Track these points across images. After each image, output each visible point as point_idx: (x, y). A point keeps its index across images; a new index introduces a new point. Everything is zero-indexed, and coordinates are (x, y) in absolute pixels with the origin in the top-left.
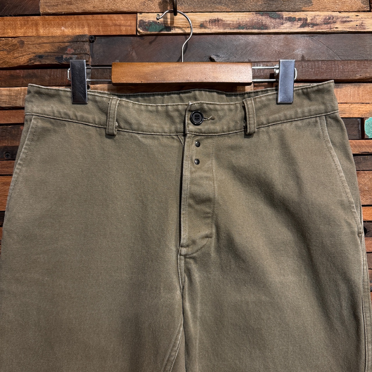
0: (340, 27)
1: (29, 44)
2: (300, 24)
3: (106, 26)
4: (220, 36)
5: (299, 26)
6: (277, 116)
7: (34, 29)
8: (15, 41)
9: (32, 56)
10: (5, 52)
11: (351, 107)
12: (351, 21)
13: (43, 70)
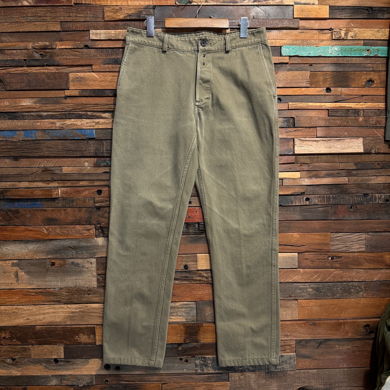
0: (272, 3)
1: (124, 9)
3: (160, 0)
4: (215, 6)
5: (252, 1)
6: (240, 43)
7: (126, 1)
8: (117, 8)
9: (125, 15)
10: (113, 13)
11: (276, 41)
13: (131, 22)
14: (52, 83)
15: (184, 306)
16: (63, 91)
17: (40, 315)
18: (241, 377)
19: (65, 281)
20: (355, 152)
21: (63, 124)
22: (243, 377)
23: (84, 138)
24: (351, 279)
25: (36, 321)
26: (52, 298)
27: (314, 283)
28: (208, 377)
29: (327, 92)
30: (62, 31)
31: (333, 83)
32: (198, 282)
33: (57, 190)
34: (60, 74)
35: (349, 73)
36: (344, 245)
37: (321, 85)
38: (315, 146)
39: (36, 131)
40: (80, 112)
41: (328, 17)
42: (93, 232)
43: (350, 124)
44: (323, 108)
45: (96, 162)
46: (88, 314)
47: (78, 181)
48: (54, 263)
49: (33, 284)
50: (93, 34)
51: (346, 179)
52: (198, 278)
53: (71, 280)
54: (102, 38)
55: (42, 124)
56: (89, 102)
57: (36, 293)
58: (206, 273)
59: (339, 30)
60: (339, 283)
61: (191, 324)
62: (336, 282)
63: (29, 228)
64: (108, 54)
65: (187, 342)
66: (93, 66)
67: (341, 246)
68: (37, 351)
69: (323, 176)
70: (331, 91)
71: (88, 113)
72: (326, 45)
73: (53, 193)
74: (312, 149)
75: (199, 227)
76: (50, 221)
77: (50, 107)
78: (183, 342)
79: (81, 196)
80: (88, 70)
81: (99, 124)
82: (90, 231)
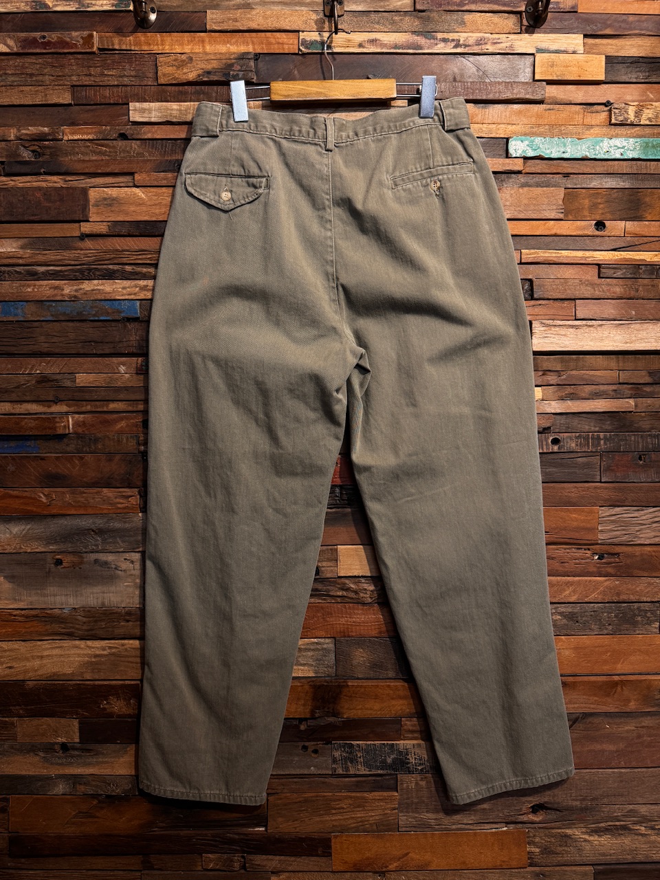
0: (491, 49)
1: (197, 60)
2: (453, 44)
3: (270, 44)
4: (377, 56)
5: (452, 46)
7: (201, 45)
8: (184, 57)
9: (200, 72)
10: (175, 68)
11: (498, 127)
12: (501, 42)
13: (210, 87)
14: (55, 209)
15: (312, 647)
16: (77, 225)
17: (33, 659)
18: (421, 783)
19: (82, 595)
20: (650, 348)
21: (76, 291)
22: (424, 783)
23: (117, 317)
24: (637, 597)
25: (26, 672)
26: (56, 627)
27: (565, 603)
28: (358, 782)
29: (597, 230)
30: (75, 105)
31: (609, 212)
32: (339, 600)
33: (66, 419)
34: (71, 191)
35: (642, 192)
36: (624, 532)
37: (585, 216)
38: (572, 336)
39: (25, 303)
40: (111, 267)
41: (602, 77)
42: (136, 502)
43: (642, 293)
44: (589, 261)
45: (142, 365)
46: (127, 659)
47: (105, 403)
48: (61, 560)
49: (20, 600)
50: (135, 110)
51: (632, 402)
52: (340, 593)
53: (93, 593)
54: (153, 120)
55: (36, 290)
56: (128, 246)
57: (27, 617)
58: (355, 583)
59: (623, 105)
60: (613, 605)
61: (326, 681)
62: (608, 603)
63: (11, 492)
64: (165, 152)
65: (317, 715)
66: (136, 175)
67: (618, 533)
68: (26, 728)
69: (587, 396)
70: (604, 226)
71: (127, 267)
72: (597, 136)
73: (58, 425)
74: (567, 343)
75: (341, 493)
76: (53, 480)
77: (52, 256)
78: (308, 717)
79: (112, 431)
80: (127, 182)
81: (148, 290)
82: (130, 500)
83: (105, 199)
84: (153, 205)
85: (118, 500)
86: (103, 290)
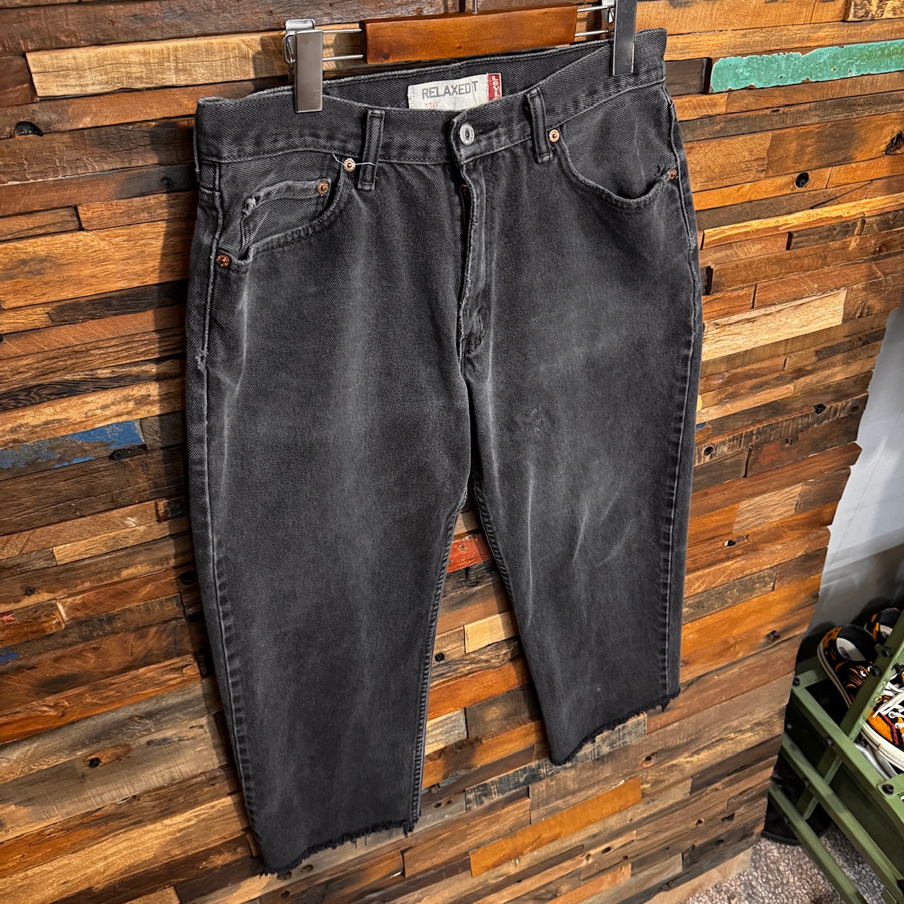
17: (94, 864)
19: (139, 780)
21: (13, 431)
24: (759, 567)
25: (88, 879)
26: (116, 824)
29: (798, 184)
31: (816, 157)
35: (859, 123)
36: (758, 517)
37: (788, 168)
38: (747, 332)
40: (69, 377)
42: (195, 671)
44: (781, 229)
45: (165, 508)
46: (222, 818)
47: (114, 572)
48: (97, 759)
49: (51, 817)
50: (43, 71)
51: (791, 386)
54: (90, 90)
56: (92, 335)
58: (484, 653)
60: (737, 581)
62: (732, 581)
66: (80, 210)
67: (753, 519)
69: (747, 392)
70: (807, 178)
73: (46, 625)
74: (740, 342)
76: (57, 685)
78: (440, 781)
79: (134, 601)
80: (62, 222)
81: (152, 403)
82: (184, 671)
83: (24, 262)
84: (128, 259)
85: (167, 677)
86: (67, 419)
